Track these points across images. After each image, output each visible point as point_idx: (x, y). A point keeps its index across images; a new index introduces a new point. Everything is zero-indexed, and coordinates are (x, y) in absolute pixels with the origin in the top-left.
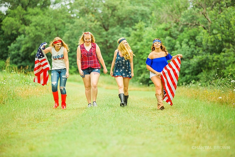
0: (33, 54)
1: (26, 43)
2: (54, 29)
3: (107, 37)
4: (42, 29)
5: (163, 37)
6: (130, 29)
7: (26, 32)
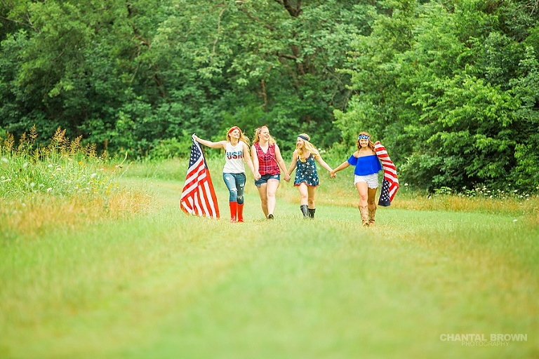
0: (55, 91)
1: (33, 57)
2: (123, 11)
3: (294, 34)
4: (83, 12)
5: (479, 35)
6: (372, 10)
7: (30, 21)
